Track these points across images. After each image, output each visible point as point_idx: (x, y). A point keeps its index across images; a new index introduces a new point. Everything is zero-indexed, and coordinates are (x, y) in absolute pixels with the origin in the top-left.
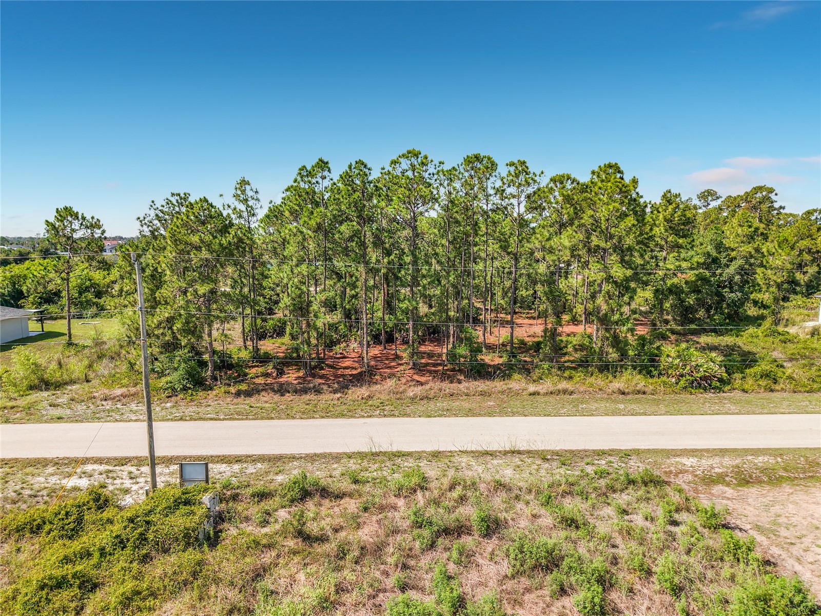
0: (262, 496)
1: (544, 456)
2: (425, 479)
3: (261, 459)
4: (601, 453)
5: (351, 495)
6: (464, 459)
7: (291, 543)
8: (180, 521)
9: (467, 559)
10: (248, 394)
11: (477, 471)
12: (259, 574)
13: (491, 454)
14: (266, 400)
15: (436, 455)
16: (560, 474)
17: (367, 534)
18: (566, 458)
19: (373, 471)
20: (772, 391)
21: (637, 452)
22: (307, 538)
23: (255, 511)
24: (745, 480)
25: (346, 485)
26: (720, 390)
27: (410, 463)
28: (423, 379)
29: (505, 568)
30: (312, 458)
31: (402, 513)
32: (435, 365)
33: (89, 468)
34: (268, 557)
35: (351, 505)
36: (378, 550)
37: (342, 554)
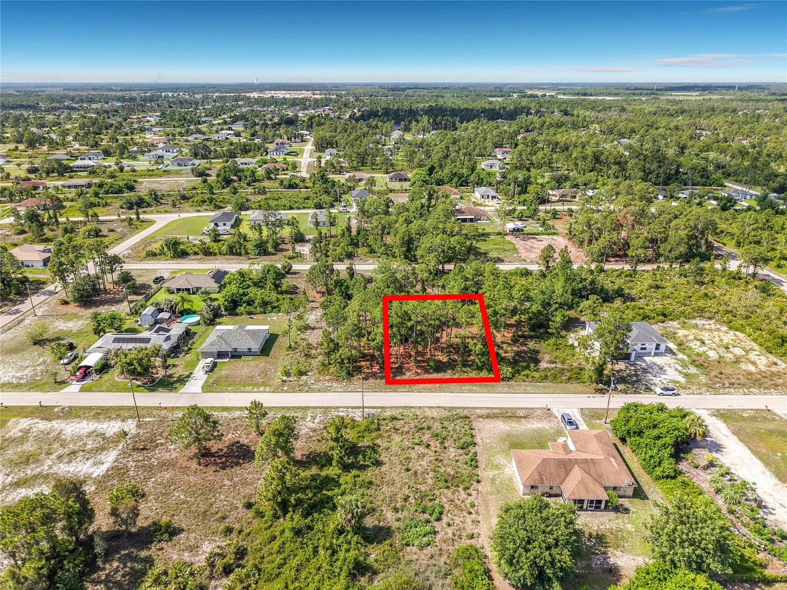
0: (385, 419)
1: (445, 408)
2: (417, 415)
3: (379, 408)
4: (459, 408)
5: (403, 419)
6: (426, 409)
7: (393, 430)
8: (373, 427)
9: (423, 434)
10: (366, 379)
11: (429, 413)
12: (390, 436)
13: (433, 407)
14: (371, 381)
15: (420, 407)
16: (448, 414)
17: (406, 429)
18: (450, 409)
19: (406, 412)
20: (524, 381)
21: (468, 408)
22: (395, 429)
23: (384, 423)
24: (488, 417)
25: (400, 417)
26: (508, 381)
27: (413, 410)
28: (419, 371)
29: (430, 436)
30: (391, 408)
31: (412, 425)
32: (424, 362)
33: (342, 409)
34: (390, 433)
35: (402, 422)
36: (408, 432)
37: (403, 433)
